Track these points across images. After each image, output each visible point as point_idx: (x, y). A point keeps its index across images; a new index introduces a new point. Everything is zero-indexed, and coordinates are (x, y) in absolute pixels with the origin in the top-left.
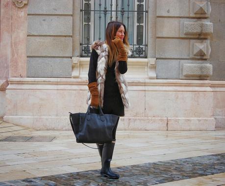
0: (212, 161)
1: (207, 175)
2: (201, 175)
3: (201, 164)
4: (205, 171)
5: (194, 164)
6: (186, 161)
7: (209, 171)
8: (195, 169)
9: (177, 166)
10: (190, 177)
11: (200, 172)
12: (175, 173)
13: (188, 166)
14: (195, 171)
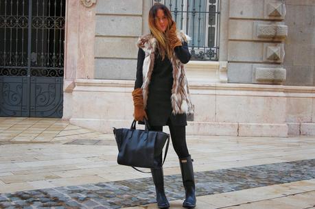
0: (287, 169)
1: (283, 183)
2: (278, 183)
3: (277, 172)
4: (281, 179)
5: (269, 172)
6: (261, 168)
7: (285, 178)
8: (270, 176)
9: (252, 173)
10: (266, 185)
11: (276, 180)
12: (250, 180)
13: (263, 173)
14: (271, 179)
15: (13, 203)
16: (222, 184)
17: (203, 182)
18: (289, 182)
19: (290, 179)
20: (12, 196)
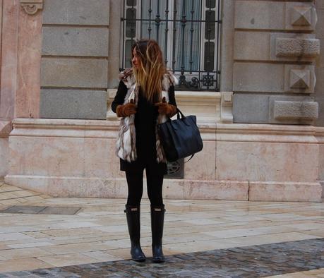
0: (317, 248)
1: (308, 269)
2: (301, 269)
3: (301, 253)
4: (306, 263)
5: (290, 253)
6: (277, 247)
7: (312, 263)
8: (290, 259)
9: (264, 255)
10: (283, 272)
11: (299, 265)
12: (260, 265)
13: (280, 254)
14: (290, 263)
16: (219, 271)
17: (190, 268)
18: (318, 268)
19: (320, 264)
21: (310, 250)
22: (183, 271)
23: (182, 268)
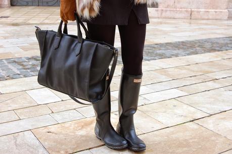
0: (226, 41)
1: (222, 51)
2: (219, 51)
3: (218, 43)
4: (221, 48)
5: (213, 43)
6: (206, 41)
7: (224, 48)
8: (213, 46)
9: (200, 44)
10: (209, 52)
11: (217, 49)
12: (198, 49)
13: (208, 44)
14: (213, 48)
15: (30, 63)
16: (178, 51)
17: (164, 50)
18: (227, 50)
19: (227, 48)
20: (29, 59)
21: (223, 42)
22: (161, 51)
23: (160, 49)
